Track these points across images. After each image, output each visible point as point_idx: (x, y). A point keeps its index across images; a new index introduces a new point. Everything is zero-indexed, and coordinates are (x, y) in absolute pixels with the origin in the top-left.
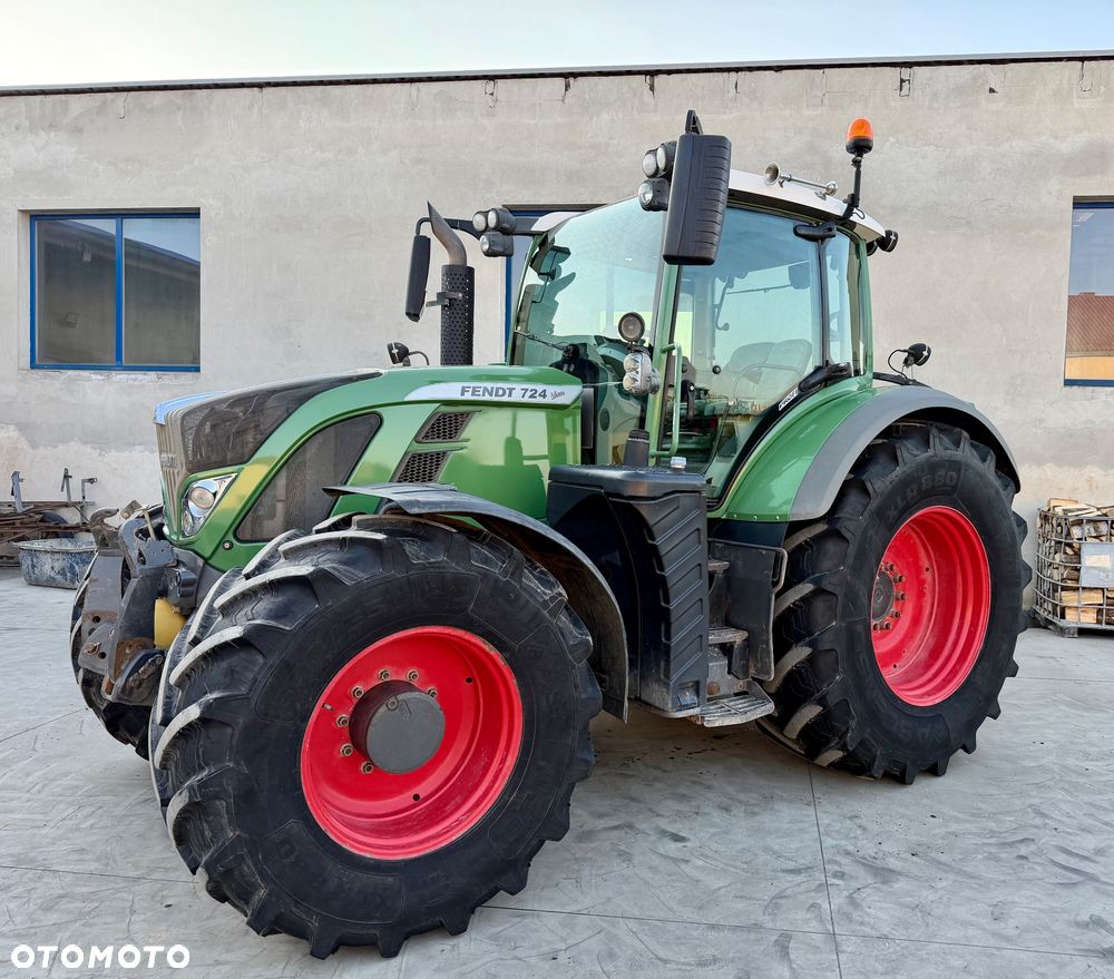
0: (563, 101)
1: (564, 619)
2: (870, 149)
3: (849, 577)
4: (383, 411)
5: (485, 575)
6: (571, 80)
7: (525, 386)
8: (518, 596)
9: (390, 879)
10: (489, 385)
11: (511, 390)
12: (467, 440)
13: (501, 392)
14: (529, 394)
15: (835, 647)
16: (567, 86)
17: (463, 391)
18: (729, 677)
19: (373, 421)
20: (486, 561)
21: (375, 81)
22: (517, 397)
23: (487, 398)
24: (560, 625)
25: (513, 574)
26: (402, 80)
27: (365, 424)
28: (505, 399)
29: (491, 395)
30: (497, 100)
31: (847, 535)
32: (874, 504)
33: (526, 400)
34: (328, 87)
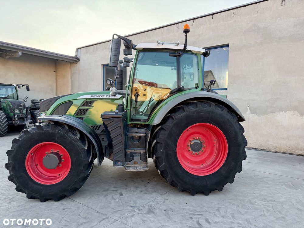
0: (192, 25)
1: (79, 143)
2: (189, 31)
3: (166, 140)
4: (73, 101)
5: (59, 133)
6: (194, 20)
7: (107, 95)
8: (67, 138)
9: (42, 188)
10: (98, 95)
11: (103, 96)
12: (93, 106)
13: (101, 96)
14: (108, 96)
15: (162, 156)
16: (193, 22)
17: (91, 96)
18: (141, 161)
19: (71, 103)
20: (60, 130)
21: (155, 29)
22: (105, 97)
23: (97, 98)
24: (78, 144)
25: (65, 133)
26: (160, 28)
27: (69, 104)
28: (102, 98)
29: (98, 97)
30: (178, 28)
31: (166, 129)
32: (175, 122)
33: (107, 98)
34: (147, 32)
